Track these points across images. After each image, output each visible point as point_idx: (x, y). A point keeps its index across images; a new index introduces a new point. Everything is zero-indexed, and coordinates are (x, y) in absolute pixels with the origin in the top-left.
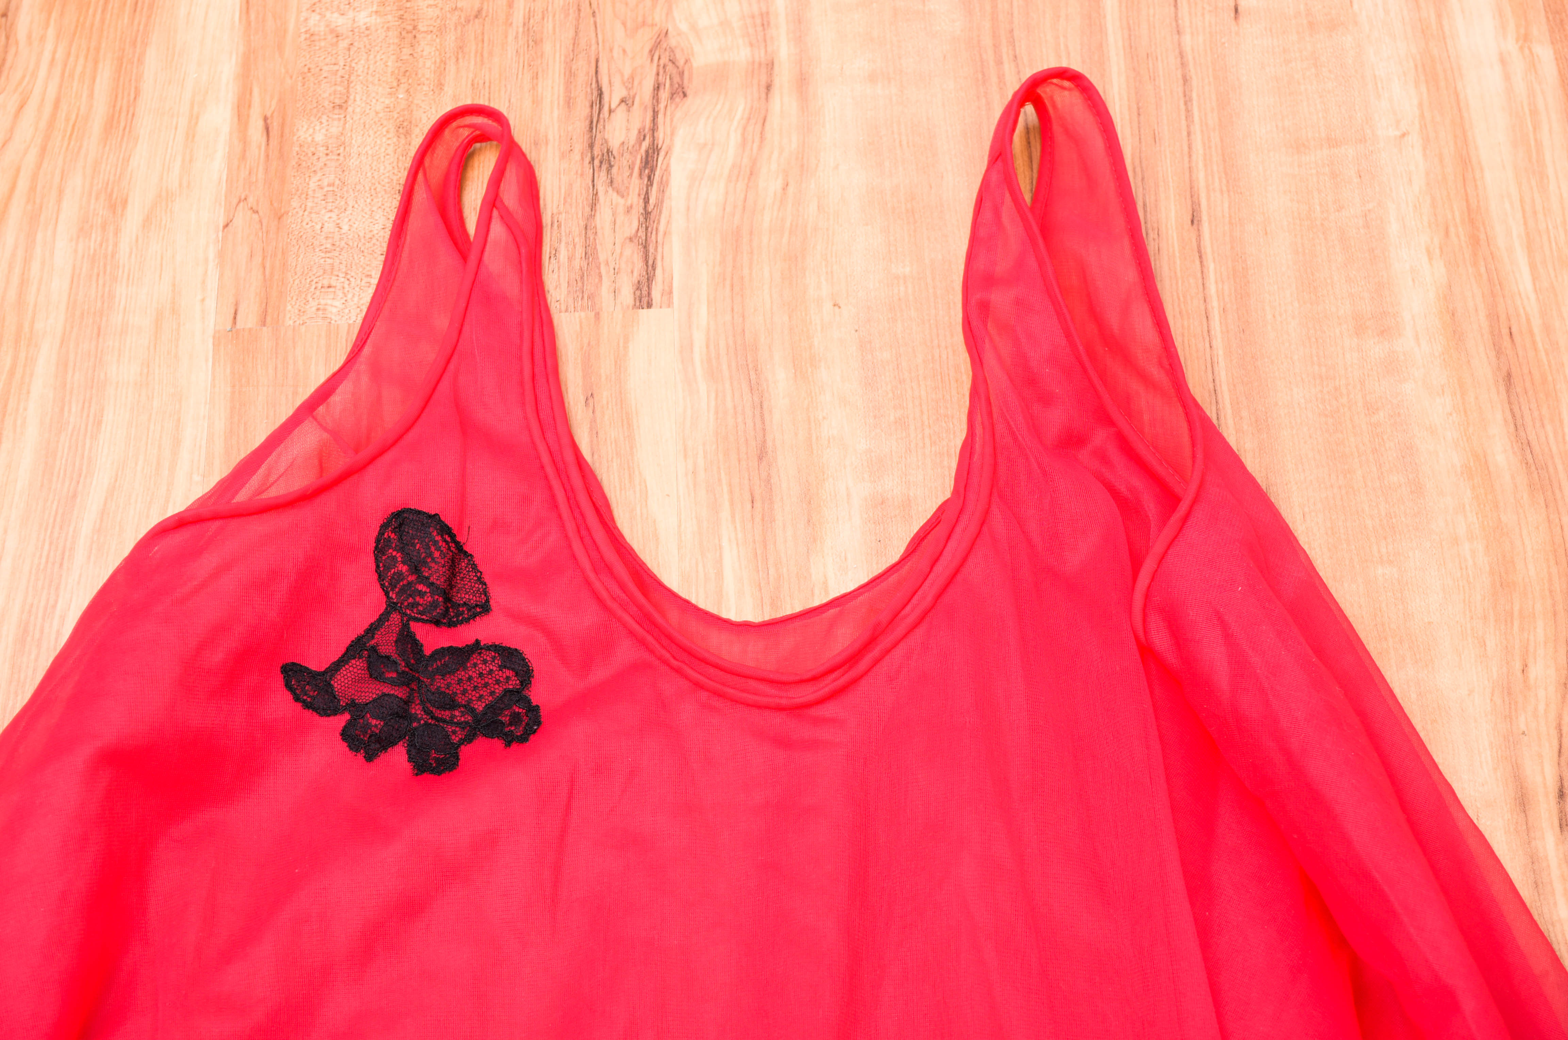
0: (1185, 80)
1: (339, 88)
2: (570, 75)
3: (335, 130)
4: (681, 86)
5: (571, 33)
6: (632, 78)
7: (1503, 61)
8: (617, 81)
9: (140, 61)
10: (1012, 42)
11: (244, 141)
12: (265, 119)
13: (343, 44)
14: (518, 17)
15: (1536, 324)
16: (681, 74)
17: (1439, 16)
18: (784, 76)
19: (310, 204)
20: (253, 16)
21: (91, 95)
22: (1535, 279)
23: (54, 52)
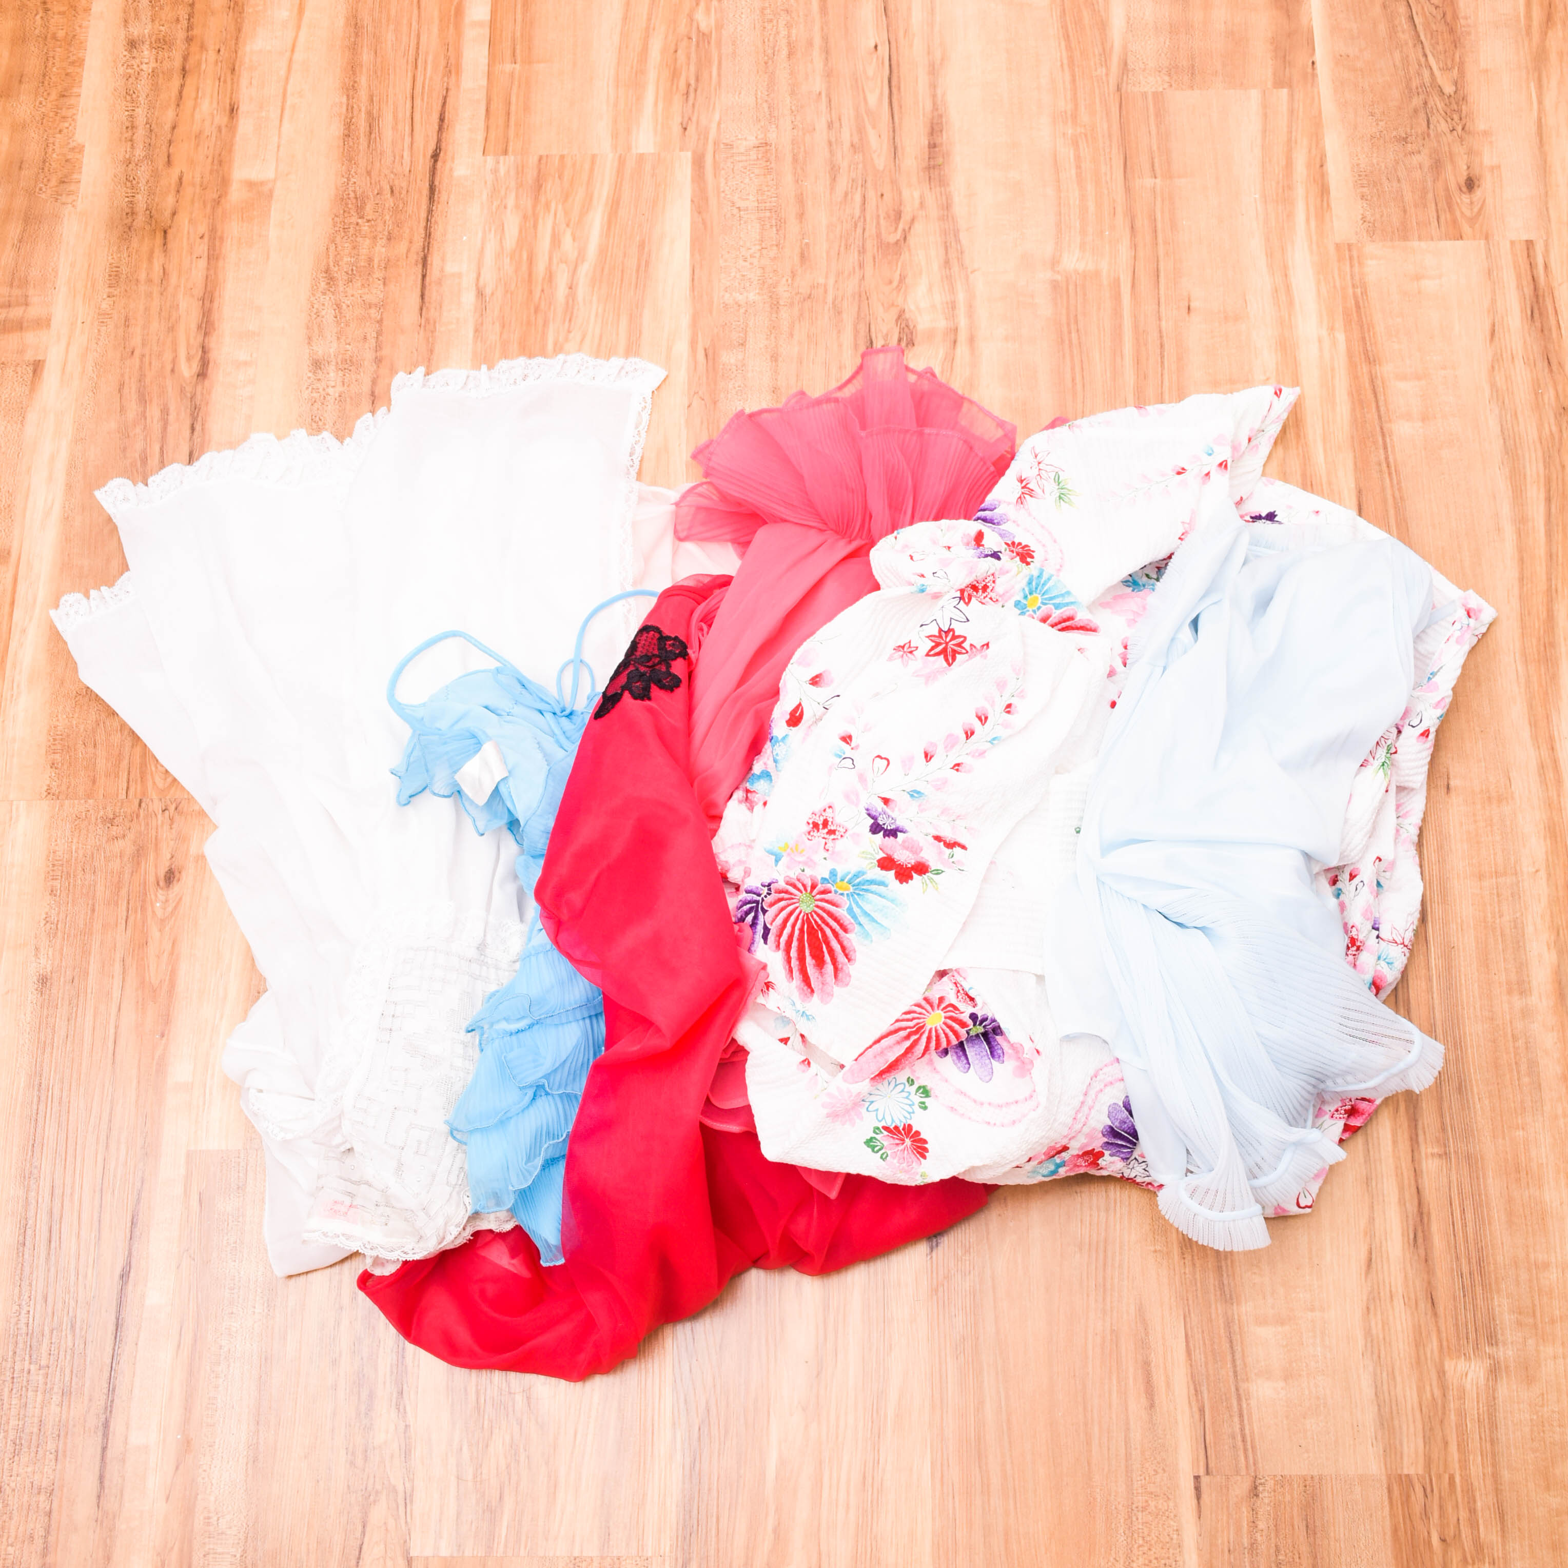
0: (1162, 346)
1: (741, 335)
2: (856, 332)
3: (740, 357)
4: (912, 340)
5: (856, 309)
6: (887, 335)
7: (1320, 341)
8: (879, 336)
9: (641, 315)
10: (1076, 322)
11: (696, 362)
12: (705, 350)
13: (742, 311)
14: (830, 299)
15: (1324, 480)
16: (912, 333)
17: (1290, 315)
18: (962, 336)
19: (729, 396)
20: (696, 293)
21: (617, 334)
22: (1326, 457)
23: (597, 309)
